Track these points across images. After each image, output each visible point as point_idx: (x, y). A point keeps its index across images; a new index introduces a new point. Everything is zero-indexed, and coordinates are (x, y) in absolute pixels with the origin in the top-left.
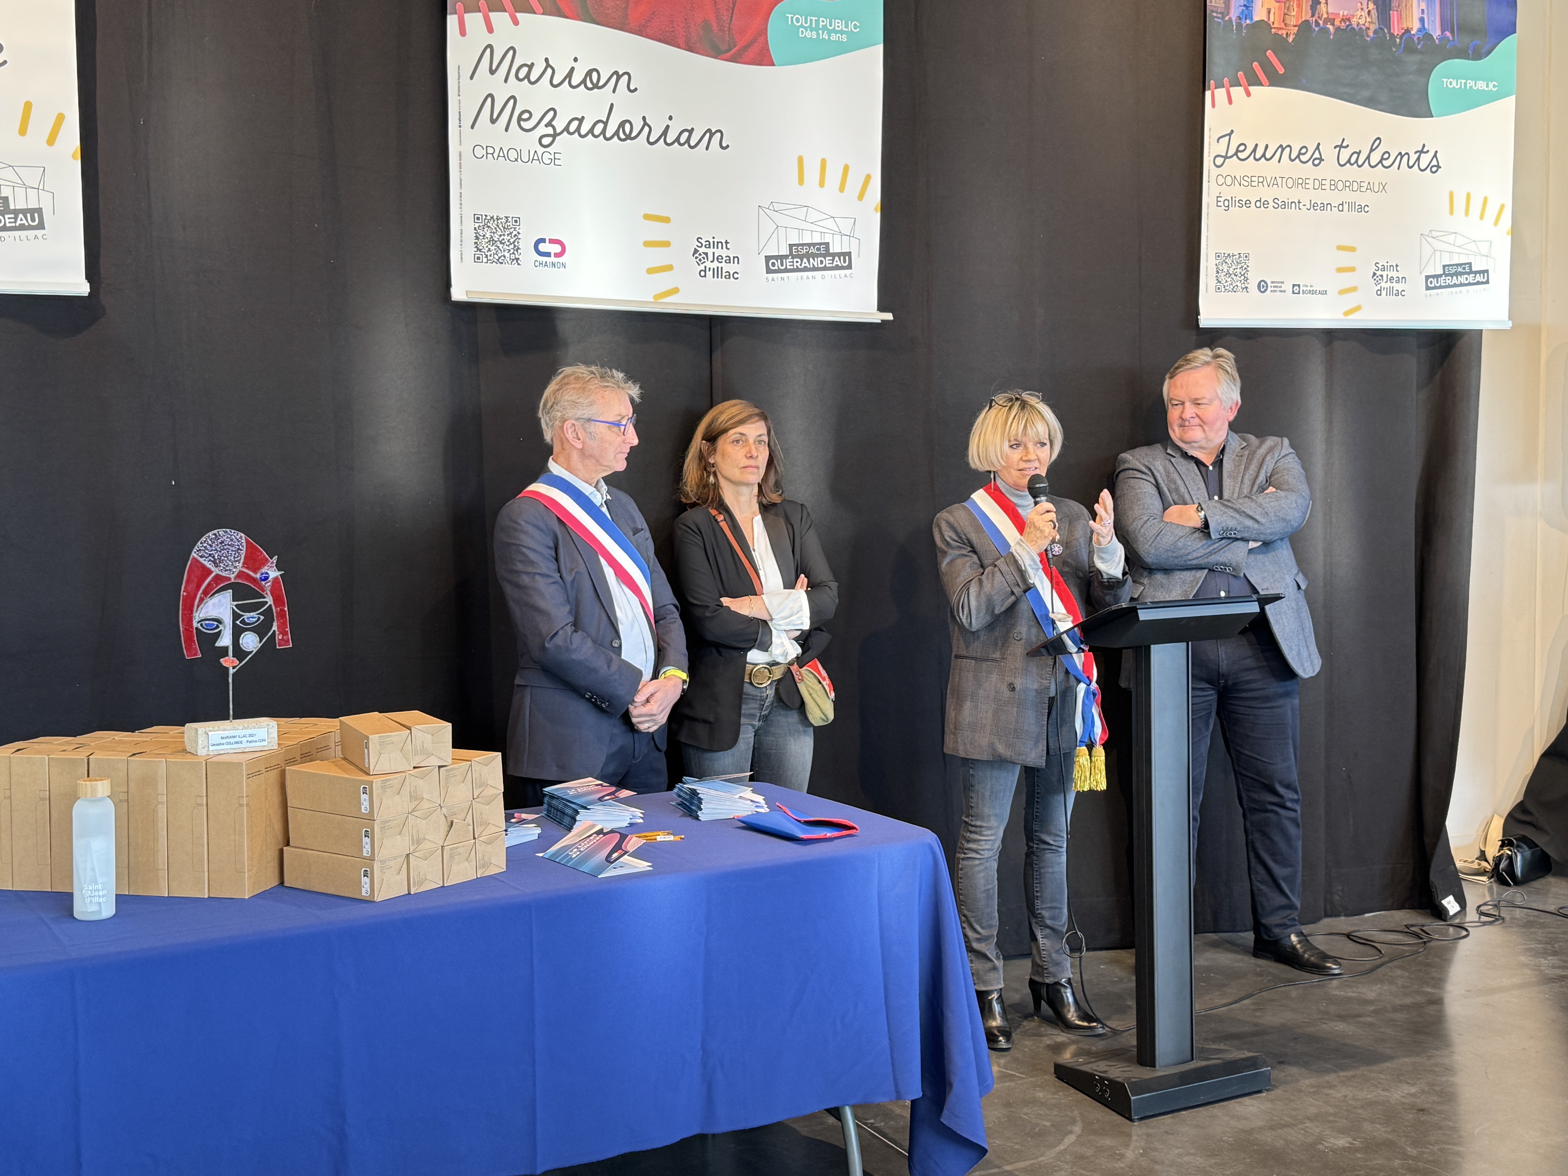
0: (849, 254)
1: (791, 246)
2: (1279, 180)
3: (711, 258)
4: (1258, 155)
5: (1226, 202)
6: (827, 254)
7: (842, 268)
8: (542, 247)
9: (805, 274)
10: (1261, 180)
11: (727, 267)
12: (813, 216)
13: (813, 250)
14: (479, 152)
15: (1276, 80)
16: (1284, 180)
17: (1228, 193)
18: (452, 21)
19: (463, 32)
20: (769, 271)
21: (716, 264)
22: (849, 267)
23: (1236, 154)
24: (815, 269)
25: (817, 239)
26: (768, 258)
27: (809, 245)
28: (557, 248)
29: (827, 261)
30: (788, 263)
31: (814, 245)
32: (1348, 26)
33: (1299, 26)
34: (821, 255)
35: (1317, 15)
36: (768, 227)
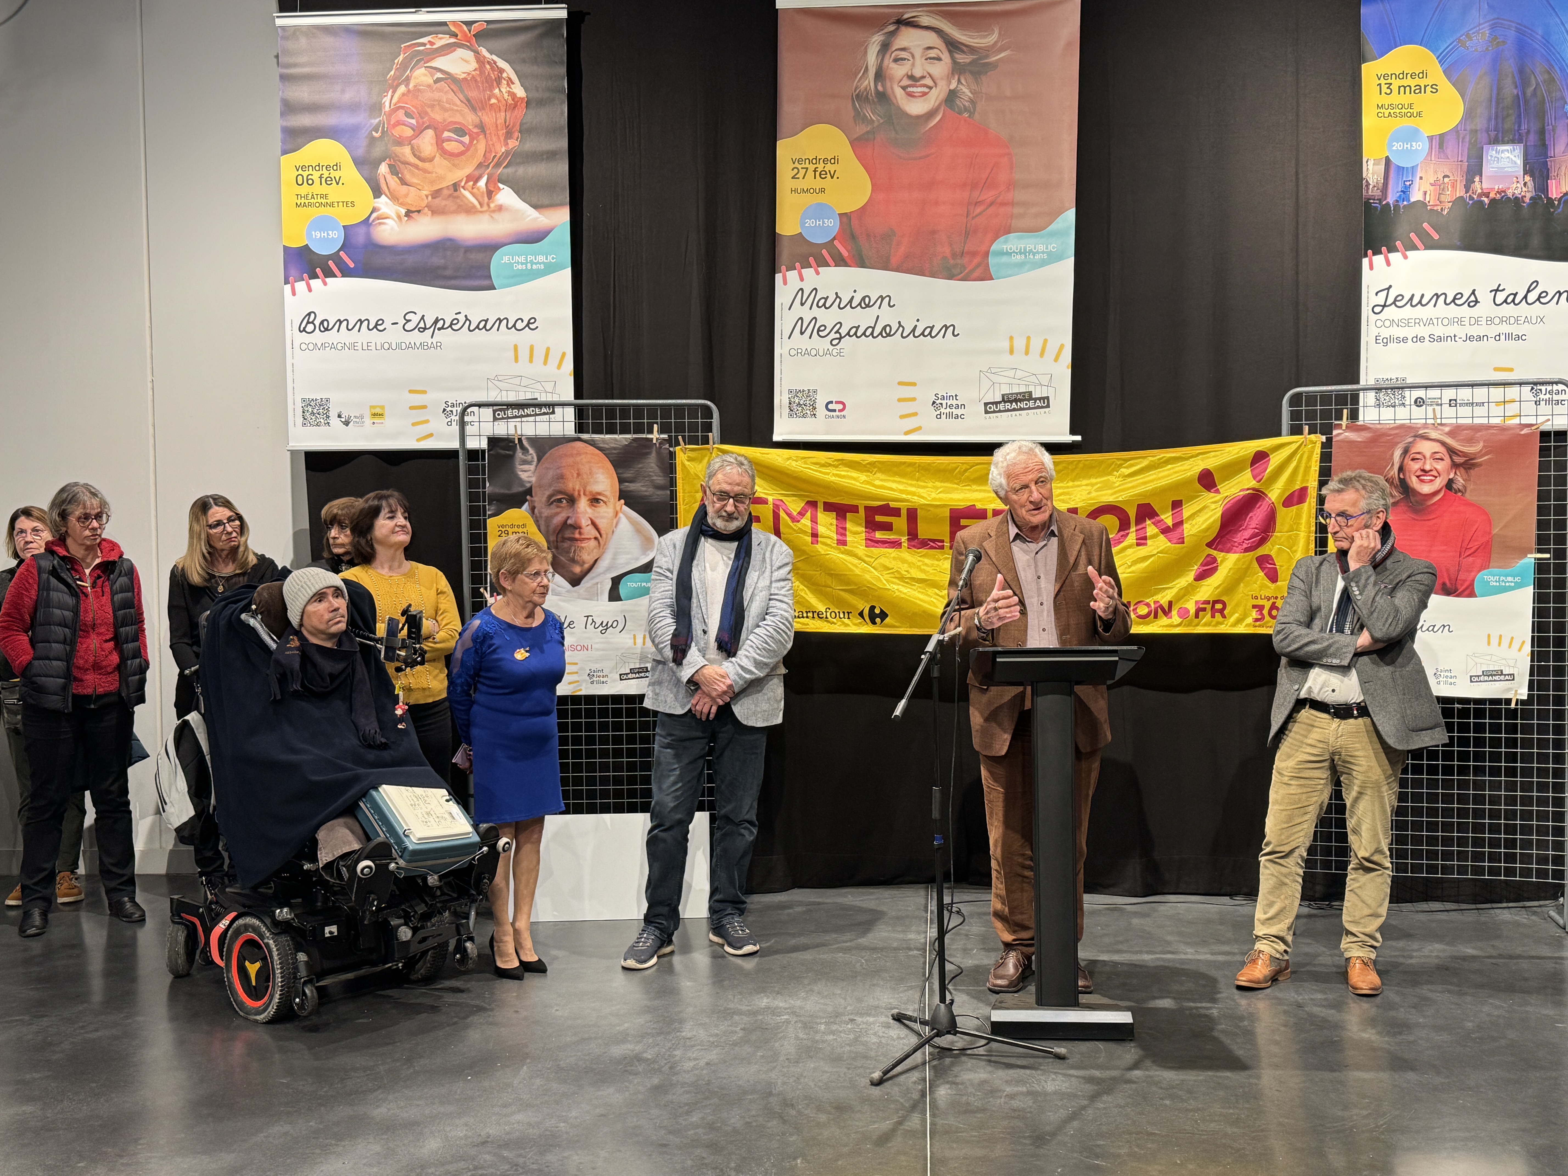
0: (1048, 398)
1: (1003, 396)
2: (1435, 321)
3: (944, 406)
4: (1414, 302)
5: (1385, 341)
6: (1030, 398)
7: (1042, 407)
8: (830, 406)
9: (1014, 413)
10: (1417, 321)
11: (955, 411)
12: (1019, 374)
13: (1019, 397)
14: (793, 352)
15: (1431, 245)
16: (1440, 320)
17: (1385, 333)
18: (778, 277)
19: (785, 283)
20: (986, 412)
21: (948, 410)
22: (1048, 406)
23: (1394, 303)
24: (1021, 409)
25: (1023, 390)
26: (986, 404)
27: (1017, 394)
28: (841, 407)
29: (1031, 404)
30: (1001, 407)
31: (1020, 393)
32: (1502, 197)
33: (1454, 202)
34: (1026, 400)
35: (1471, 192)
36: (986, 384)
